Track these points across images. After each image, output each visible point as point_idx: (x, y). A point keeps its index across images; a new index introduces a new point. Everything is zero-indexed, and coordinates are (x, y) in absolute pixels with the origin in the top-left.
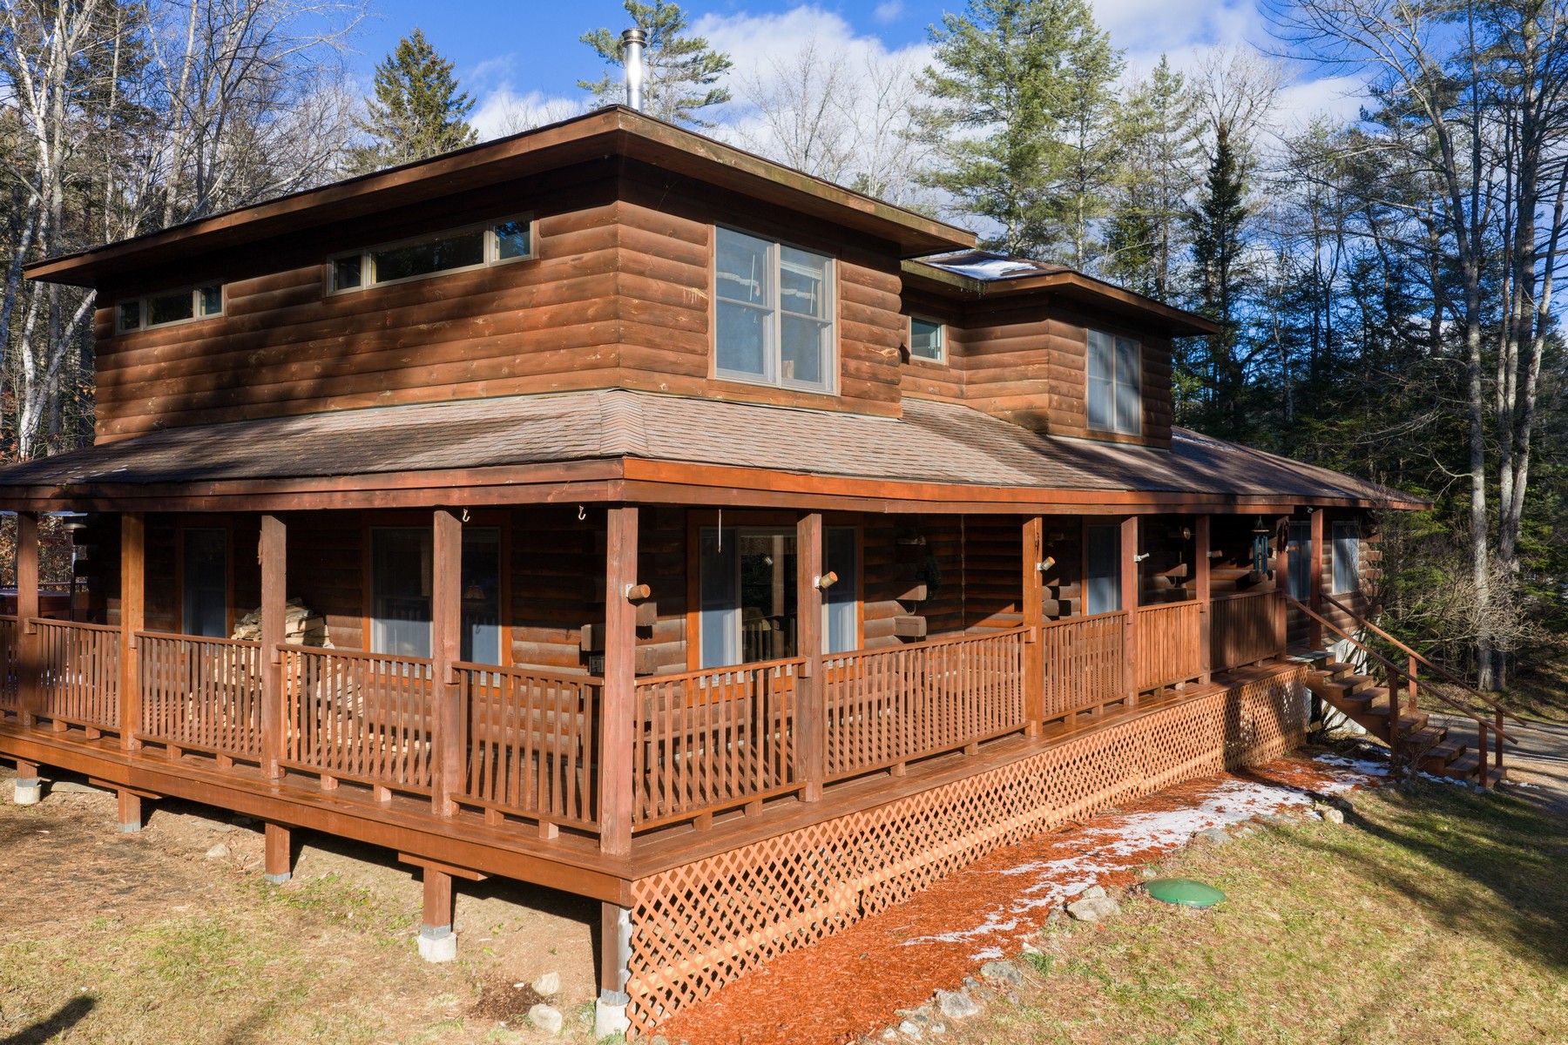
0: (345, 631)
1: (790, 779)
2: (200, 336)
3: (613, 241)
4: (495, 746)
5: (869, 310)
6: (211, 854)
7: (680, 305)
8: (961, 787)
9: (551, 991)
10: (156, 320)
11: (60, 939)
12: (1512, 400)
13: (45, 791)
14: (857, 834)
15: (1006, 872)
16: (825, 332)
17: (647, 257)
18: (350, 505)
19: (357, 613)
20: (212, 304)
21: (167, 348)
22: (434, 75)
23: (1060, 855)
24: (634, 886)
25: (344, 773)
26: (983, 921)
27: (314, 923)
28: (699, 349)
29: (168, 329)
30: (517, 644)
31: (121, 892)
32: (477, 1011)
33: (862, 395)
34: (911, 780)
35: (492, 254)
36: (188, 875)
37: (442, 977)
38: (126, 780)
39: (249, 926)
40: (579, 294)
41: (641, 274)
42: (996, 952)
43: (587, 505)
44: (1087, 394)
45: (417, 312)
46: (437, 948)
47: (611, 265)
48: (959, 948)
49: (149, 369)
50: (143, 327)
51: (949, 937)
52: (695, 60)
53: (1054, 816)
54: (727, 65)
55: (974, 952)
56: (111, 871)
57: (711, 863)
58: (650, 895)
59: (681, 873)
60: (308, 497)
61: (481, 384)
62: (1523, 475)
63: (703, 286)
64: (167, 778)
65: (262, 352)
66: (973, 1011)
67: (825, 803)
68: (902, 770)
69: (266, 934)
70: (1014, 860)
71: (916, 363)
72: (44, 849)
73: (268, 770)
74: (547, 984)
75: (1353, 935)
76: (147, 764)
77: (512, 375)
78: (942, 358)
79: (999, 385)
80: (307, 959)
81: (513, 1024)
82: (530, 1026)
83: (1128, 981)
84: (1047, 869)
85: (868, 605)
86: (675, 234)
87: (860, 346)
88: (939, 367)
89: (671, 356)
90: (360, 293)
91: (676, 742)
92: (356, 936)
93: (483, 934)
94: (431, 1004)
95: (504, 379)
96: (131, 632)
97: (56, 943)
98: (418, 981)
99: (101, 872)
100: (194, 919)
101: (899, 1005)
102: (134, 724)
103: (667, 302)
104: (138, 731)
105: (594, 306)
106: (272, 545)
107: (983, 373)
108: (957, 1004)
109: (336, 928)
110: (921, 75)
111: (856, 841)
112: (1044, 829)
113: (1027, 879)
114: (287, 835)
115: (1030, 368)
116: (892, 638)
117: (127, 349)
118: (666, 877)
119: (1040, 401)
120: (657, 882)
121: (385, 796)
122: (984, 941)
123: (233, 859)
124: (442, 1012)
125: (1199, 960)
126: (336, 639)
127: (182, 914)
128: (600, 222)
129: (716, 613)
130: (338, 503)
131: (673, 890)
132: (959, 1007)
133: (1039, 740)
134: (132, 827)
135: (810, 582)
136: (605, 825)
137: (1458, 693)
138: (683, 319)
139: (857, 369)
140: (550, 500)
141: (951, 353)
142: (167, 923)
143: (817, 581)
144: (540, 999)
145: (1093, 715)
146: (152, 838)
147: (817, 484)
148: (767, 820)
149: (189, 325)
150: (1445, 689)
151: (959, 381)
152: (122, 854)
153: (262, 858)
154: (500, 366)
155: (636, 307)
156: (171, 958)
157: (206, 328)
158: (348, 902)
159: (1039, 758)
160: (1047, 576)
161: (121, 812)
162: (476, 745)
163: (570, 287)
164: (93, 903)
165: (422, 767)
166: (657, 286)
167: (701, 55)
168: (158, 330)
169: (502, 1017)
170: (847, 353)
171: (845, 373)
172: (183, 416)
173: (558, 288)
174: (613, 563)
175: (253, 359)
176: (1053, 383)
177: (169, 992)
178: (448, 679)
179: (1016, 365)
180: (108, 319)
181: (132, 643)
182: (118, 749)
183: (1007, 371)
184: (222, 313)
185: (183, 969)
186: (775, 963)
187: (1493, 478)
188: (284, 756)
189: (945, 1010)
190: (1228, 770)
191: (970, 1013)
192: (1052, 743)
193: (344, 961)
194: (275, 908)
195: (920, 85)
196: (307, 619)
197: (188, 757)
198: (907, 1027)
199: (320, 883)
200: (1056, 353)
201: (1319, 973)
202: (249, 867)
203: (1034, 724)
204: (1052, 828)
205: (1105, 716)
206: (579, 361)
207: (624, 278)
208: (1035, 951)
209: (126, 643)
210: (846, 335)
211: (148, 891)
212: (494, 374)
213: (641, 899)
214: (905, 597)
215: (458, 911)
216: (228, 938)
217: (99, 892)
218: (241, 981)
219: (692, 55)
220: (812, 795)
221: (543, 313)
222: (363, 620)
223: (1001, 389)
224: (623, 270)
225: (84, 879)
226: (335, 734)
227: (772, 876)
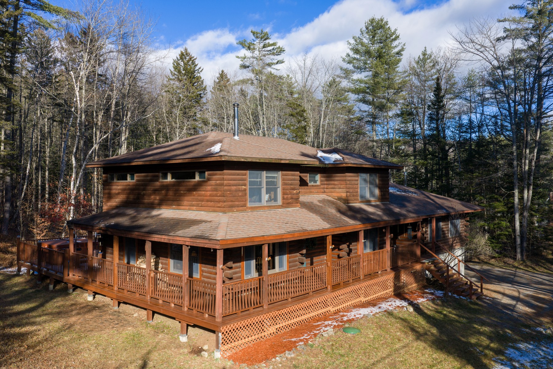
0: (164, 261)
1: (260, 303)
2: (129, 185)
3: (223, 179)
4: (198, 291)
5: (290, 182)
6: (135, 315)
7: (240, 191)
8: (305, 304)
9: (206, 349)
10: (118, 180)
11: (106, 335)
12: (527, 168)
13: (94, 298)
14: (275, 316)
15: (314, 324)
16: (279, 189)
17: (231, 182)
18: (165, 242)
19: (167, 257)
20: (132, 178)
21: (121, 187)
22: (191, 62)
23: (330, 320)
24: (221, 328)
25: (164, 300)
26: (303, 336)
27: (158, 333)
28: (244, 200)
29: (122, 182)
30: (203, 268)
31: (116, 324)
32: (191, 353)
33: (288, 203)
34: (292, 302)
35: (197, 178)
36: (130, 321)
37: (184, 345)
38: (115, 297)
39: (144, 333)
40: (216, 190)
41: (230, 186)
42: (302, 343)
43: (213, 249)
44: (359, 191)
45: (181, 188)
46: (183, 339)
47: (222, 185)
48: (295, 342)
49: (117, 192)
50: (115, 181)
51: (293, 340)
52: (273, 49)
53: (332, 309)
54: (284, 51)
55: (298, 343)
56: (113, 319)
57: (239, 323)
58: (225, 330)
59: (232, 325)
60: (157, 238)
61: (195, 207)
62: (531, 192)
63: (245, 185)
64: (125, 298)
65: (144, 192)
66: (293, 356)
67: (268, 309)
68: (290, 300)
69: (148, 335)
70: (318, 321)
71: (310, 186)
72: (97, 313)
73: (147, 297)
74: (206, 347)
75: (390, 341)
76: (120, 294)
77: (201, 206)
78: (318, 183)
79: (334, 190)
80: (157, 340)
81: (198, 355)
82: (201, 356)
83: (330, 350)
84: (324, 323)
85: (290, 255)
86: (238, 175)
87: (288, 191)
88: (318, 186)
89: (237, 203)
90: (167, 182)
91: (242, 291)
92: (166, 336)
93: (193, 336)
94: (182, 351)
95: (200, 207)
96: (116, 262)
97: (105, 336)
98: (180, 346)
99: (111, 319)
100: (132, 331)
101: (277, 354)
102: (116, 284)
103: (236, 191)
104: (117, 286)
105: (219, 193)
106: (148, 247)
107: (330, 186)
108: (289, 354)
109: (162, 334)
110: (344, 56)
111: (275, 317)
112: (330, 313)
113: (318, 326)
114: (151, 312)
115: (342, 186)
116: (298, 263)
117: (111, 186)
118: (228, 326)
119: (344, 195)
120: (227, 327)
121: (173, 305)
122: (301, 341)
123: (139, 317)
124: (184, 352)
125: (348, 346)
126: (162, 263)
127: (130, 330)
128: (220, 175)
129: (249, 261)
130: (163, 241)
131: (230, 329)
132: (289, 355)
133: (330, 290)
134: (116, 308)
135: (265, 259)
136: (217, 315)
137: (511, 261)
138: (240, 194)
139: (287, 197)
140: (206, 247)
141: (321, 181)
142: (127, 332)
143: (266, 259)
144: (204, 350)
145: (349, 282)
146: (121, 311)
147: (266, 238)
148: (253, 313)
149: (126, 182)
150: (506, 259)
151: (324, 188)
152: (115, 315)
153: (146, 317)
154: (199, 204)
155: (228, 194)
156: (129, 340)
157: (131, 184)
158: (165, 328)
159: (329, 296)
160: (333, 249)
161: (114, 305)
162: (194, 291)
163: (214, 188)
164: (111, 327)
165: (180, 299)
166: (234, 188)
167: (275, 47)
168: (119, 182)
169: (196, 354)
170: (284, 194)
171: (283, 198)
172: (126, 204)
173: (212, 188)
174: (218, 261)
175: (142, 193)
176: (348, 190)
177: (129, 347)
178: (186, 281)
179: (338, 185)
180: (106, 177)
181: (116, 265)
182: (113, 289)
183: (336, 186)
184: (134, 181)
185: (131, 342)
186: (254, 344)
187: (521, 192)
188: (151, 294)
189: (287, 355)
190: (395, 295)
191: (292, 356)
192: (333, 291)
193: (164, 341)
194: (149, 329)
195: (344, 60)
196: (155, 258)
197: (129, 292)
198: (277, 358)
199: (159, 323)
200: (348, 182)
201: (376, 350)
202: (143, 319)
203: (329, 286)
204: (332, 312)
205: (352, 283)
206: (216, 205)
207: (226, 188)
208: (311, 343)
209: (115, 265)
210: (283, 189)
211: (122, 324)
212: (197, 205)
213: (223, 331)
214: (300, 252)
215: (188, 331)
216: (140, 336)
217: (112, 324)
218: (143, 345)
219: (272, 47)
220: (265, 307)
221: (208, 193)
222: (168, 259)
223: (335, 191)
224: (225, 186)
225: (108, 321)
226: (162, 287)
227: (260, 324)
